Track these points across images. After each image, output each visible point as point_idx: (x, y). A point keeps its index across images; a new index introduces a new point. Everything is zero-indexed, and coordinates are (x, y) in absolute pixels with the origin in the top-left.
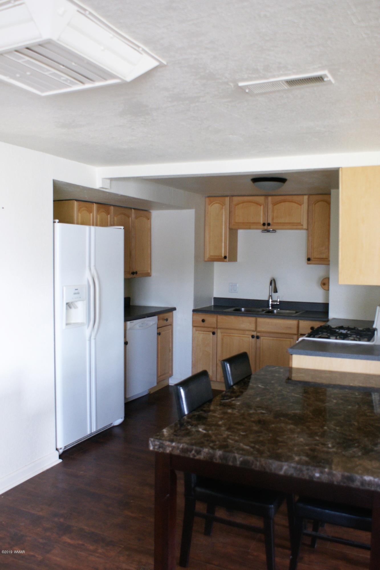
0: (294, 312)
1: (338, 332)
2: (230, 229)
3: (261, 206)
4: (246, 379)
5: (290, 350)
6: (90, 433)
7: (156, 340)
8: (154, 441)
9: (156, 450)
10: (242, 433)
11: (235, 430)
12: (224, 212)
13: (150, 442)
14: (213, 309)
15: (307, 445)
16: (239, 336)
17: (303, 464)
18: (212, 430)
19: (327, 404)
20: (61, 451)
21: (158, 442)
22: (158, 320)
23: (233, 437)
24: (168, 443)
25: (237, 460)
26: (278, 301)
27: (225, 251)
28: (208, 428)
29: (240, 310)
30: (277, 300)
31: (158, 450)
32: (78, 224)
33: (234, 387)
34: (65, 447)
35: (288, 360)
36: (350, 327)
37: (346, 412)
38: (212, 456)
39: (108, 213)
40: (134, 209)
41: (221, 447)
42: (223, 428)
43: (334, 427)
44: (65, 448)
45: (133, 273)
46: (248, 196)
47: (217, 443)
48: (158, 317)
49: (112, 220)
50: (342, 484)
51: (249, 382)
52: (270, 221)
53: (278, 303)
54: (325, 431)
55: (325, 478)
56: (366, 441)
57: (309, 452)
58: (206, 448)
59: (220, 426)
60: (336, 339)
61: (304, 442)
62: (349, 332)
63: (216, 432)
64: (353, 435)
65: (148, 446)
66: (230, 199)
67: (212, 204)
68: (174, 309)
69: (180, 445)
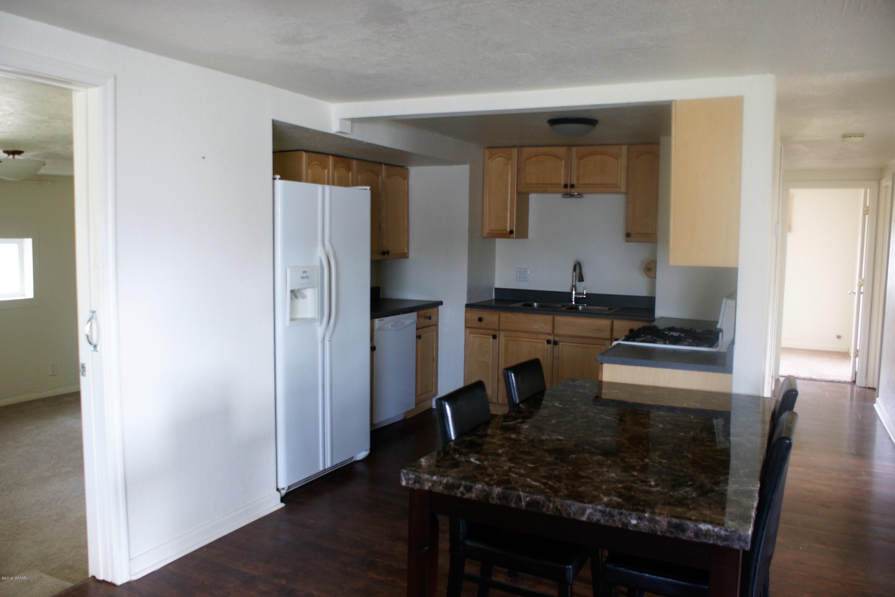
0: (607, 308)
1: (667, 334)
2: (519, 193)
3: (561, 160)
4: (537, 396)
5: (599, 358)
6: (323, 469)
7: (415, 344)
8: (408, 474)
9: (410, 486)
10: (530, 465)
11: (521, 461)
12: (510, 169)
13: (402, 474)
14: (493, 304)
15: (621, 482)
16: (530, 342)
17: (614, 507)
18: (488, 461)
19: (651, 430)
20: (284, 492)
21: (413, 474)
22: (418, 317)
23: (517, 471)
24: (426, 476)
25: (523, 500)
26: (585, 293)
27: (511, 222)
28: (482, 457)
29: (531, 305)
30: (583, 292)
31: (413, 487)
32: (307, 181)
33: (521, 405)
34: (289, 487)
35: (598, 371)
36: (685, 328)
37: (676, 441)
38: (488, 495)
39: (349, 169)
40: (385, 164)
41: (499, 484)
42: (503, 459)
43: (660, 460)
44: (288, 489)
45: (384, 253)
46: (543, 146)
47: (495, 477)
48: (418, 315)
49: (355, 178)
50: (668, 534)
51: (542, 399)
52: (574, 182)
53: (585, 296)
54: (647, 465)
55: (644, 526)
56: (703, 478)
57: (623, 491)
58: (480, 483)
59: (499, 455)
60: (665, 343)
61: (617, 478)
62: (683, 335)
63: (494, 463)
64: (685, 470)
65: (399, 480)
66: (518, 151)
67: (494, 157)
68: (441, 303)
69: (444, 479)
